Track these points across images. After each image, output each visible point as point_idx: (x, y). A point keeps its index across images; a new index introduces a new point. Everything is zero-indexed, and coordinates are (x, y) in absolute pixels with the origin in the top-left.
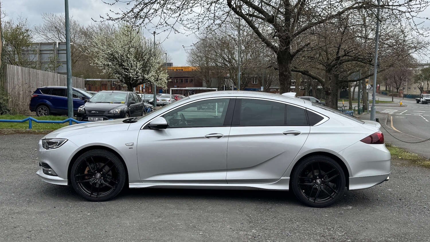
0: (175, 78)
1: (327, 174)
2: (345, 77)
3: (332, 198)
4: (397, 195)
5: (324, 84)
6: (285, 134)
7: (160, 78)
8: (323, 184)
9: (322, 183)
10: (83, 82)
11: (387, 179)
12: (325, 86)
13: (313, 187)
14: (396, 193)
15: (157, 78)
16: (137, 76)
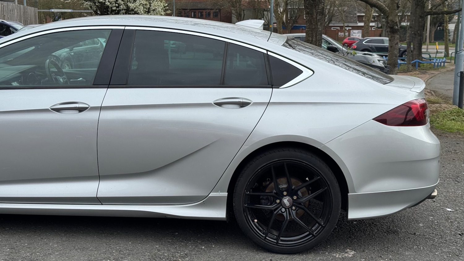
0: (191, 11)
1: (305, 187)
2: (435, 7)
3: (313, 235)
4: (459, 223)
5: (387, 15)
6: (220, 104)
7: (152, 8)
8: (296, 207)
9: (293, 205)
10: (35, 14)
11: (433, 194)
12: (389, 19)
13: (275, 213)
14: (458, 218)
15: (149, 8)
16: (117, 5)
